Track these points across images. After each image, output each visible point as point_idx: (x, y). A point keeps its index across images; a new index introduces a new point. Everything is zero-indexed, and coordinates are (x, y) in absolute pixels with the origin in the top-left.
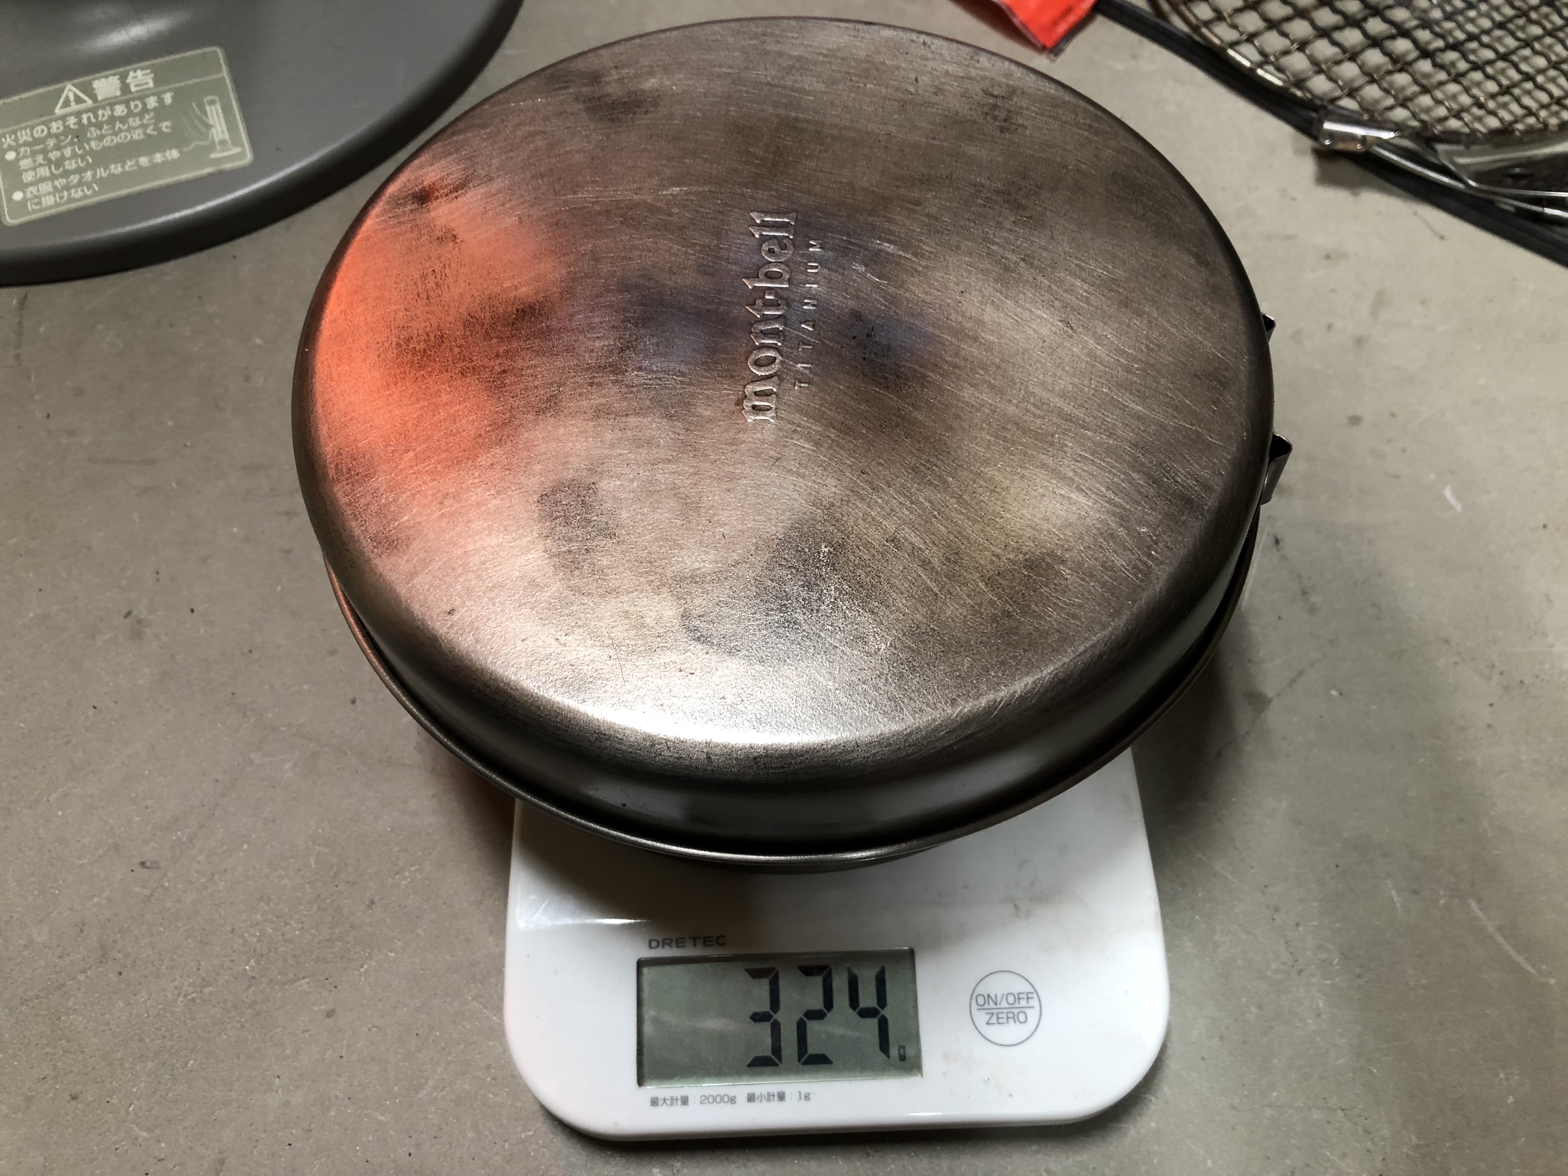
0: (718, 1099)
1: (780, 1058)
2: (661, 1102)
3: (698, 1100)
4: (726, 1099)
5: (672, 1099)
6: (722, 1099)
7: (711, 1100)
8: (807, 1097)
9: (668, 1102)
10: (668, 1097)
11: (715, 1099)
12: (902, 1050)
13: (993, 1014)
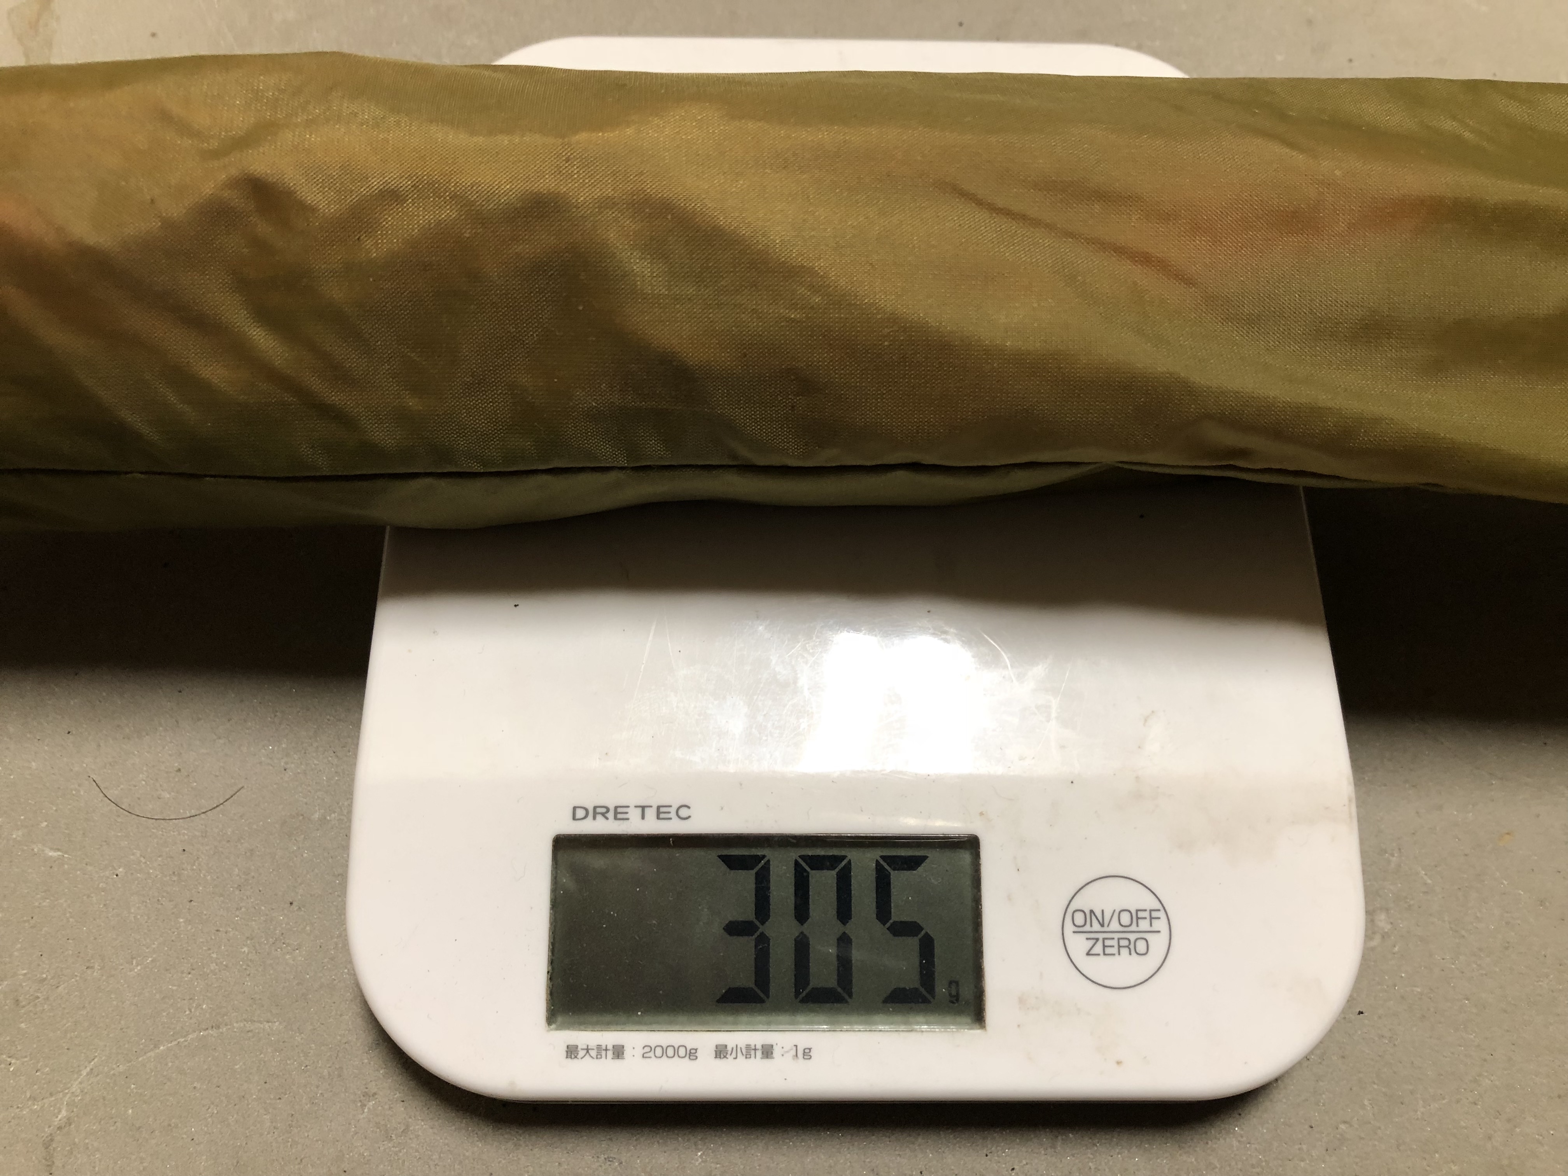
0: (670, 1052)
1: (767, 992)
2: (582, 1053)
3: (639, 1051)
4: (682, 1052)
5: (599, 1047)
6: (676, 1052)
7: (659, 1052)
8: (807, 1054)
9: (593, 1053)
10: (592, 1044)
11: (664, 1052)
12: (953, 987)
13: (1097, 940)
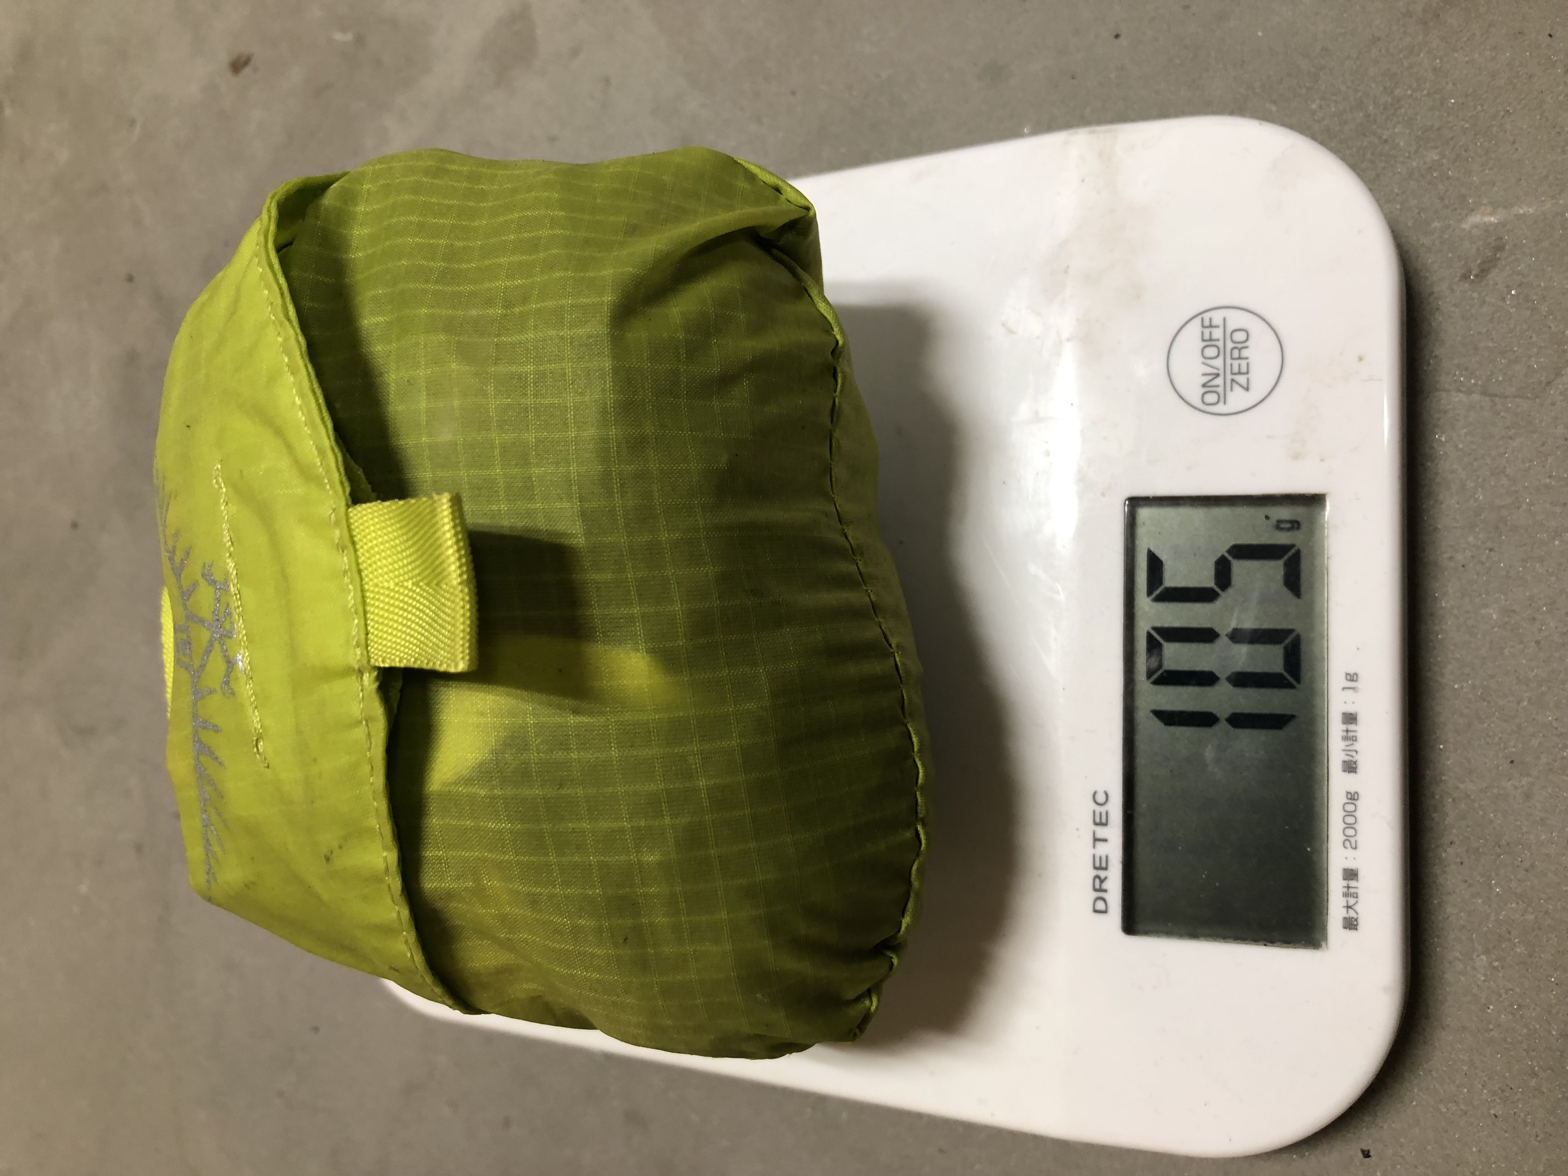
0: (1350, 820)
1: (1290, 718)
2: (1352, 914)
3: (1350, 852)
4: (1350, 808)
5: (1346, 895)
6: (1350, 814)
7: (1350, 832)
9: (1352, 901)
10: (1342, 902)
11: (1350, 826)
12: (1282, 526)
13: (1233, 380)
